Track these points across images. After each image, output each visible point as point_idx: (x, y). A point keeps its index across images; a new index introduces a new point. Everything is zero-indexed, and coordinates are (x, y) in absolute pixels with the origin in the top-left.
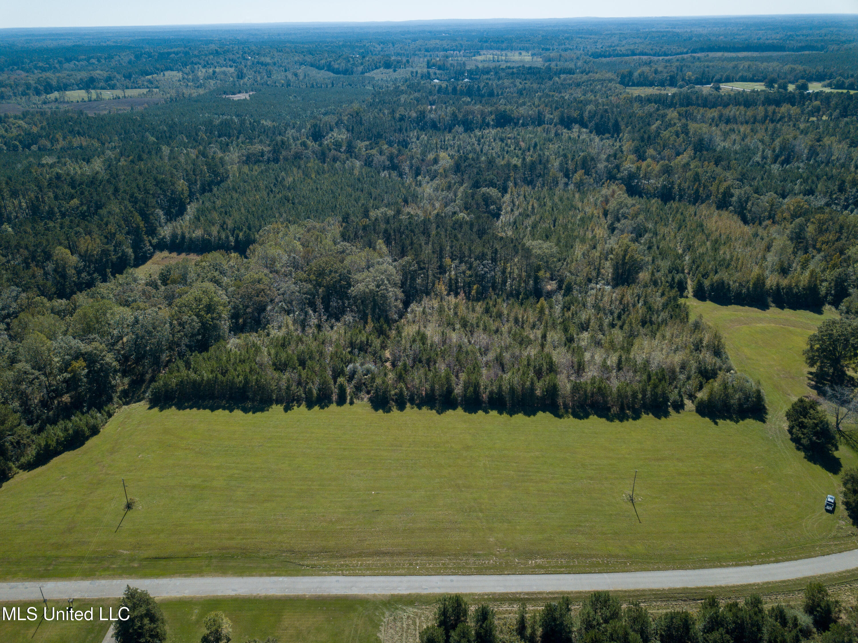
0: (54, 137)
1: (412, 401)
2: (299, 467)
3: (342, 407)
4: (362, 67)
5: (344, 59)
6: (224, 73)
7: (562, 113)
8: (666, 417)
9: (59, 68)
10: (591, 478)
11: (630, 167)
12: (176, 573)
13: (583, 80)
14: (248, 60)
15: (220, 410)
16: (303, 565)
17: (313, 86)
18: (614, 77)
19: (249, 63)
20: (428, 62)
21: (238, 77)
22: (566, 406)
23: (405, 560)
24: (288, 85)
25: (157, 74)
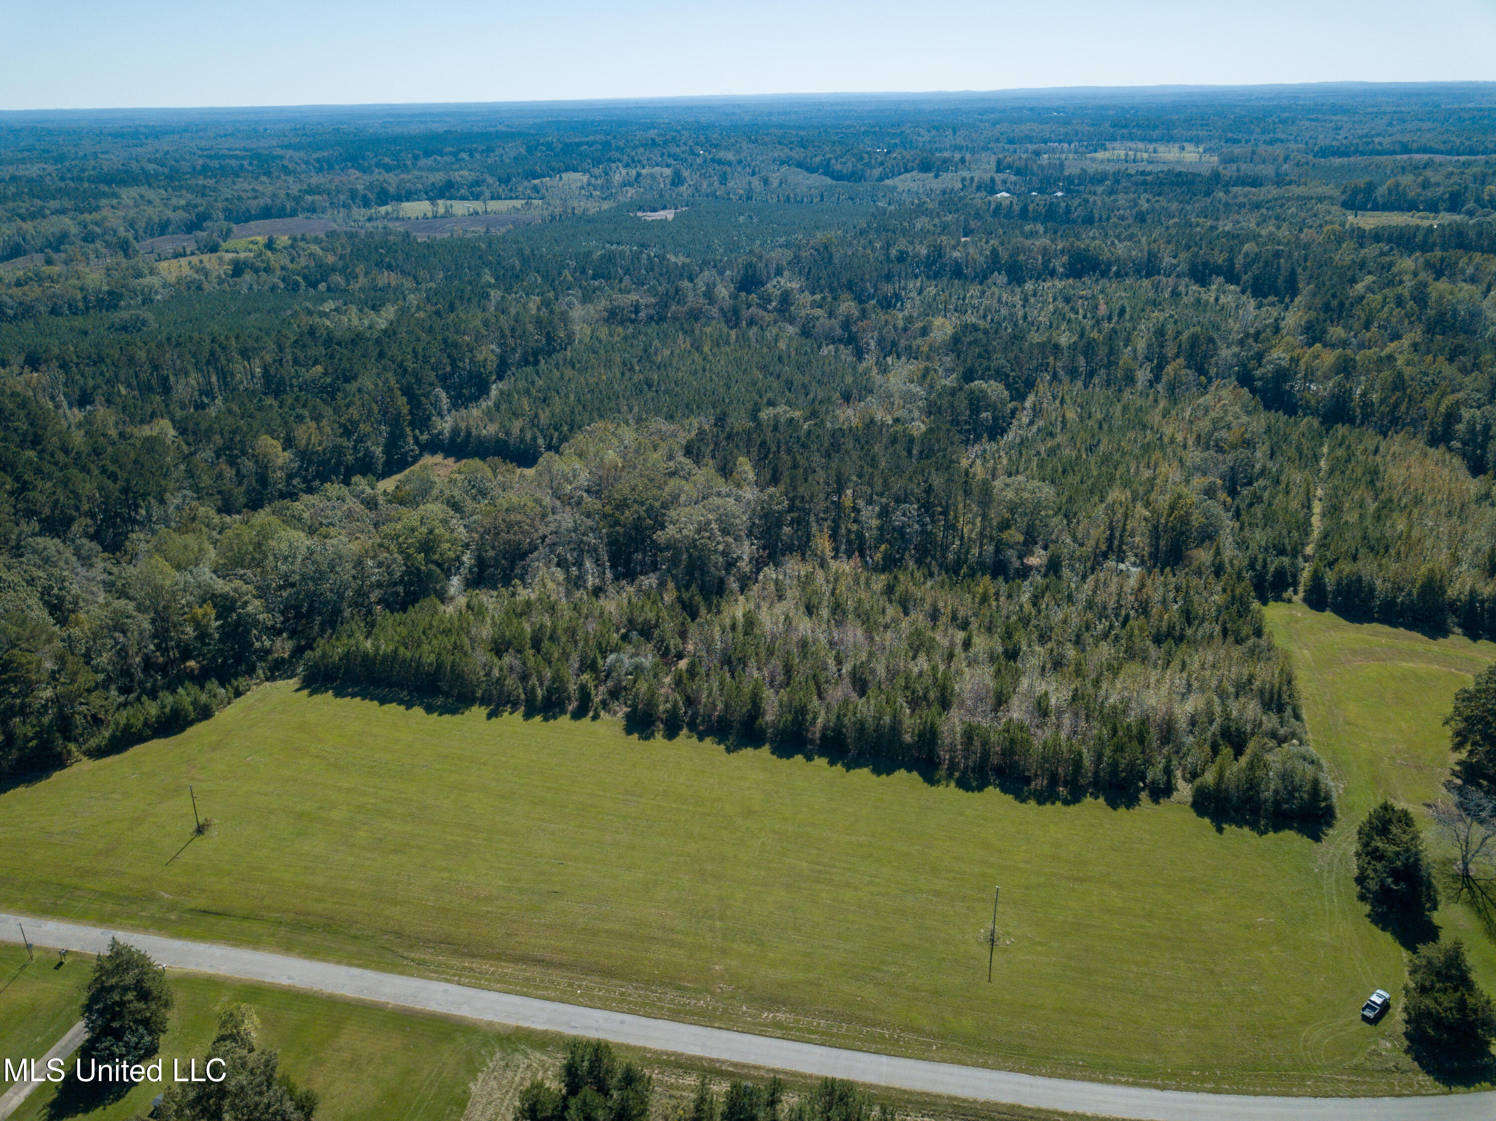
0: (353, 270)
1: (692, 726)
2: (466, 806)
3: (578, 723)
4: (881, 169)
5: (854, 155)
6: (653, 177)
8: (1128, 807)
9: (411, 166)
10: (937, 893)
11: (1279, 358)
12: (222, 938)
13: (1270, 197)
14: (698, 155)
15: (394, 704)
16: (406, 958)
17: (788, 200)
18: (1337, 193)
19: (699, 161)
20: (999, 162)
21: (673, 184)
22: (953, 766)
23: (564, 977)
24: (748, 198)
25: (551, 177)
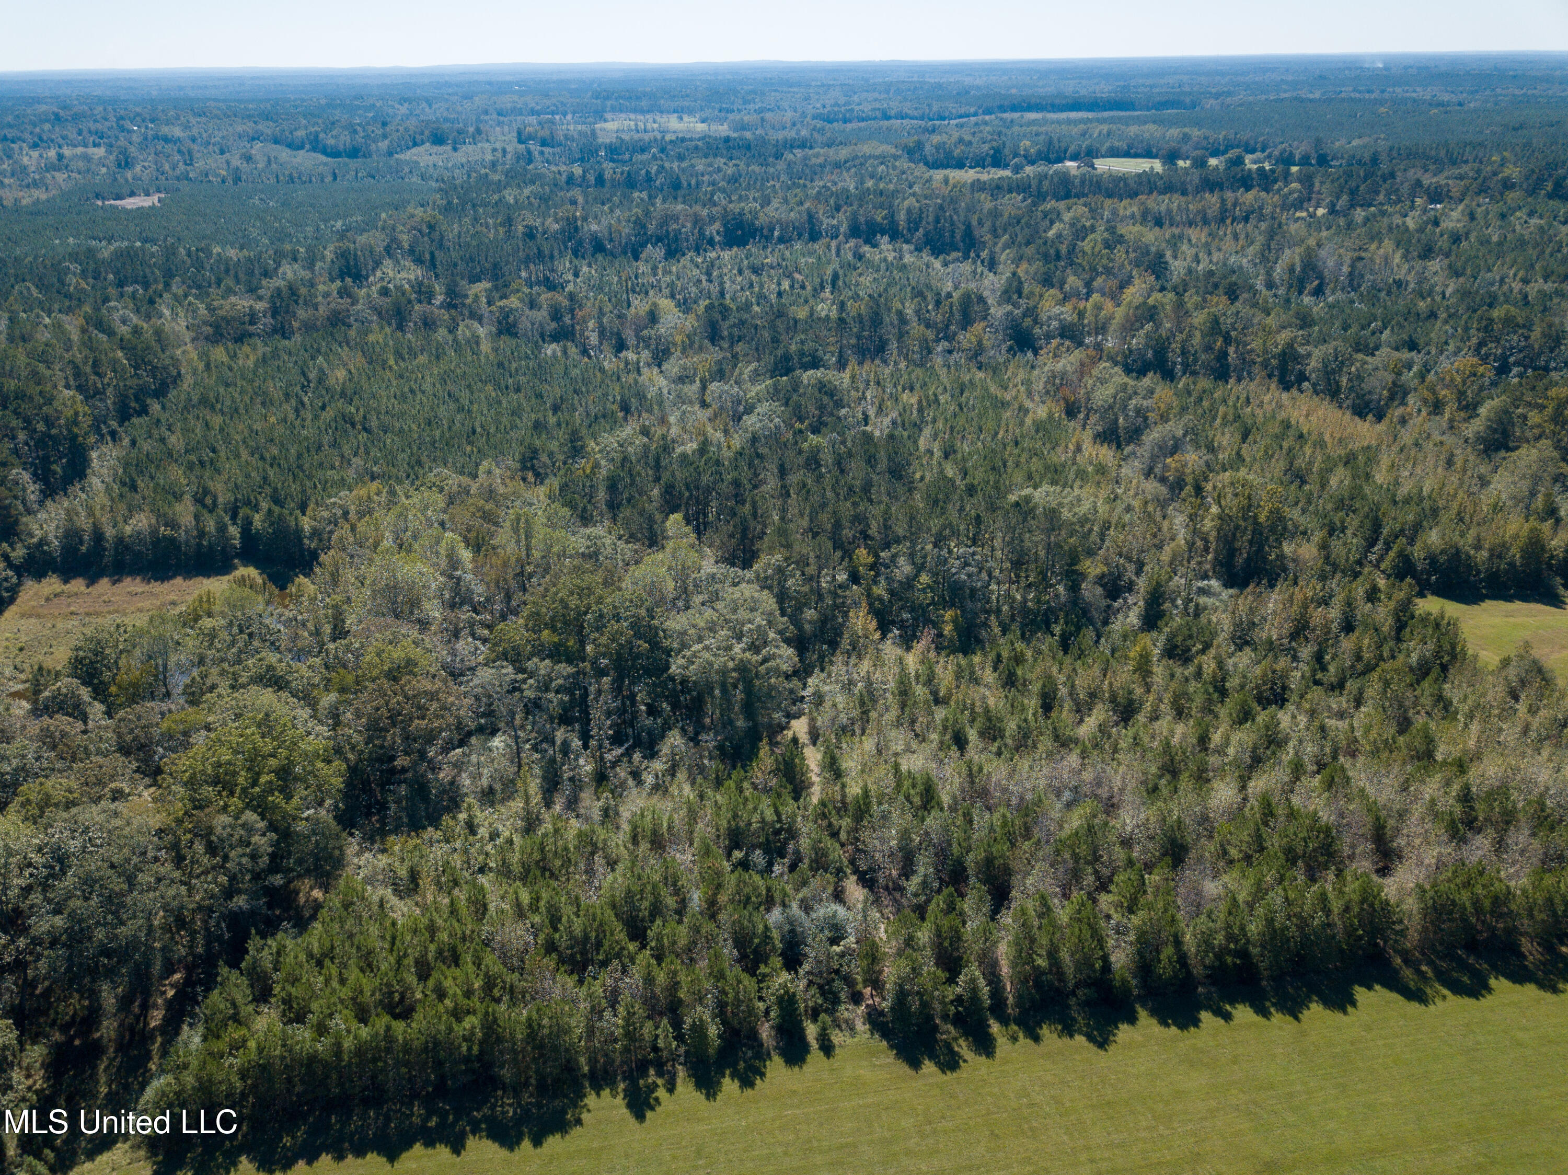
1: (1004, 1015)
4: (386, 142)
5: (345, 128)
6: (85, 158)
7: (855, 214)
13: (843, 157)
14: (132, 131)
17: (292, 180)
18: (893, 150)
19: (137, 138)
20: (519, 133)
21: (119, 166)
24: (237, 179)
